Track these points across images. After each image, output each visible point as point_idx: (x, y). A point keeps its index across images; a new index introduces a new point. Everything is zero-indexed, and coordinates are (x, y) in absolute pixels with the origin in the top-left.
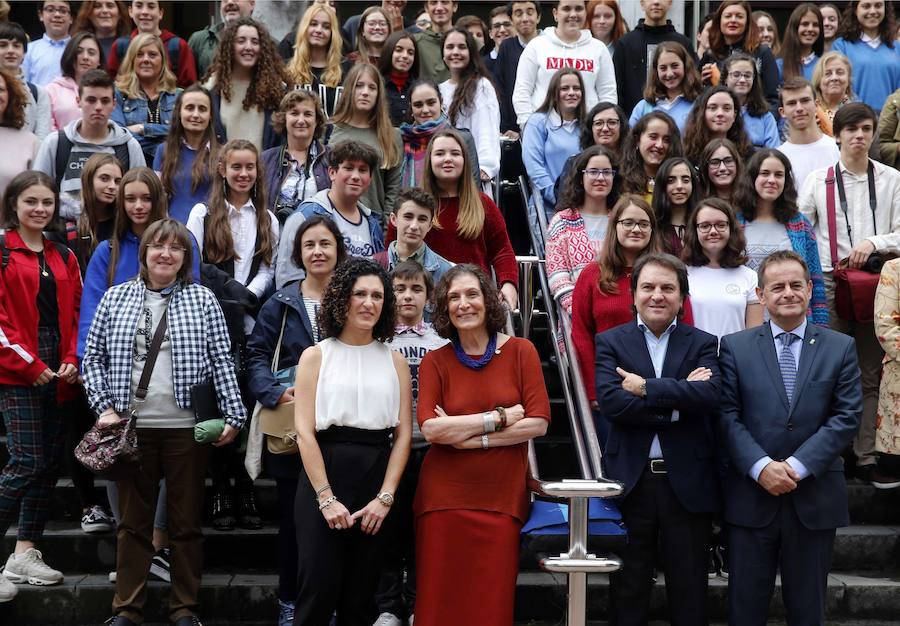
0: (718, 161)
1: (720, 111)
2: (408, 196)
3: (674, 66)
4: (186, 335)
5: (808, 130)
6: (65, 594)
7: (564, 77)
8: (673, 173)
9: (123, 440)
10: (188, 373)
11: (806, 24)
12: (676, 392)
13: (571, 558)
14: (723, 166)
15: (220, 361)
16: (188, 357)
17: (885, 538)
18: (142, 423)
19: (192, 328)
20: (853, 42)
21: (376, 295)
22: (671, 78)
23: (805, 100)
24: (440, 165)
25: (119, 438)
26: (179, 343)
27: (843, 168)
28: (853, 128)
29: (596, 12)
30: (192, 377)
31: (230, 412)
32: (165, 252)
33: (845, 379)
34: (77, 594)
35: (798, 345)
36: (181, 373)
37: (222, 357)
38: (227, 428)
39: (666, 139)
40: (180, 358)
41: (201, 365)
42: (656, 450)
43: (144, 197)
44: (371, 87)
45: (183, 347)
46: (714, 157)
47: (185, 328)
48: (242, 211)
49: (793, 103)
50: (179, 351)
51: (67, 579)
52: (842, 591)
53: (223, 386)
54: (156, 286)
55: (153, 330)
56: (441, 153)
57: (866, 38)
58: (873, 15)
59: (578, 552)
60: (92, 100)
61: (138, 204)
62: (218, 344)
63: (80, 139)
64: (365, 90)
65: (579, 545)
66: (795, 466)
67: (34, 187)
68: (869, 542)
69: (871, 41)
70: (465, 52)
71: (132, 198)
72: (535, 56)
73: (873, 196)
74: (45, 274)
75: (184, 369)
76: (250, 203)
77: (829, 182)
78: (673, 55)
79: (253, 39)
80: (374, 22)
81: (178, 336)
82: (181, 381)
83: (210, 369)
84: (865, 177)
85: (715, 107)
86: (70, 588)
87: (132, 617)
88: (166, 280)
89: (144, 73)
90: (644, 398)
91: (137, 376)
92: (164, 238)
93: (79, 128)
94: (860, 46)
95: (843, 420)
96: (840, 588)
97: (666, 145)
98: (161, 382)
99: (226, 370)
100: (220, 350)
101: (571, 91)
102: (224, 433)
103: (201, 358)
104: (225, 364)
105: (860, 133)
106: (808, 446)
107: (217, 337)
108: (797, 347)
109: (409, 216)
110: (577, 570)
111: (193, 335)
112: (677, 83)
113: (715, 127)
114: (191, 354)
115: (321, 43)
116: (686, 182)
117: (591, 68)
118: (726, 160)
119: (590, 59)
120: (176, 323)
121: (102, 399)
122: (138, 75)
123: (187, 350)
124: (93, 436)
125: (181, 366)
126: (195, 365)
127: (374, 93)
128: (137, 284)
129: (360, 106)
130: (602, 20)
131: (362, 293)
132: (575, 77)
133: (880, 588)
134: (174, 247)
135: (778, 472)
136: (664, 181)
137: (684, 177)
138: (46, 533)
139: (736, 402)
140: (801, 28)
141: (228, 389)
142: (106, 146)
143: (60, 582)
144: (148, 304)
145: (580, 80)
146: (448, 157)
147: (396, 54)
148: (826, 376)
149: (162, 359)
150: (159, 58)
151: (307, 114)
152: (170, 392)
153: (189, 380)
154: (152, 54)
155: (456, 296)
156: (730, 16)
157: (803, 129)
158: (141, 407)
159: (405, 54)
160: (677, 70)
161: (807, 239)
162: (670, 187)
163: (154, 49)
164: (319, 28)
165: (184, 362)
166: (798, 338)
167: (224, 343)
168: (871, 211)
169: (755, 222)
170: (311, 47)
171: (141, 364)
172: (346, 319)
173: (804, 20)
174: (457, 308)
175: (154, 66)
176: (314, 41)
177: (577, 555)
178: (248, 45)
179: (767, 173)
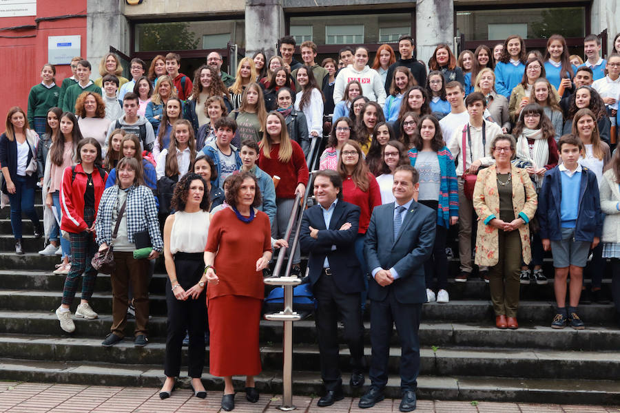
0: (407, 123)
1: (414, 99)
2: (244, 144)
3: (403, 78)
4: (133, 210)
5: (459, 107)
6: (97, 323)
7: (351, 85)
8: (379, 130)
9: (106, 257)
10: (134, 227)
11: (481, 55)
12: (331, 236)
13: (285, 314)
14: (409, 125)
15: (151, 221)
16: (134, 220)
17: (483, 307)
18: (116, 249)
19: (137, 206)
20: (506, 63)
21: (201, 188)
22: (401, 84)
23: (456, 93)
24: (270, 128)
25: (104, 256)
26: (130, 213)
27: (470, 125)
28: (472, 106)
29: (381, 53)
30: (136, 228)
31: (154, 245)
32: (125, 172)
33: (425, 230)
34: (102, 323)
35: (405, 213)
36: (131, 227)
37: (152, 219)
38: (153, 251)
39: (376, 114)
40: (130, 220)
41: (141, 223)
42: (326, 264)
43: (132, 148)
44: (254, 93)
45: (132, 215)
46: (406, 121)
47: (133, 206)
48: (184, 152)
49: (450, 94)
50: (130, 217)
51: (99, 316)
52: (452, 333)
53: (152, 232)
54: (124, 187)
55: (120, 208)
56: (270, 123)
57: (512, 61)
58: (514, 49)
59: (288, 311)
60: (127, 106)
61: (129, 150)
62: (150, 213)
63: (125, 123)
64: (251, 95)
65: (288, 308)
66: (393, 273)
67: (86, 145)
68: (475, 308)
69: (515, 62)
70: (306, 78)
71: (127, 147)
72: (343, 76)
73: (484, 138)
74: (90, 184)
75: (132, 225)
76: (188, 149)
77: (464, 132)
78: (401, 73)
79: (208, 75)
80: (274, 63)
81: (130, 210)
82: (131, 230)
83: (146, 225)
84: (481, 128)
85: (412, 97)
86: (99, 320)
87: (118, 334)
88: (128, 185)
89: (163, 94)
90: (317, 240)
91: (113, 228)
92: (124, 166)
93: (125, 118)
94: (509, 65)
95: (420, 251)
96: (450, 331)
97: (375, 118)
98: (122, 231)
99: (153, 225)
100: (151, 216)
101: (355, 92)
102: (151, 254)
103: (141, 220)
104: (153, 222)
105: (474, 107)
106: (400, 263)
107: (150, 210)
108: (404, 214)
109: (245, 153)
110: (288, 320)
111: (137, 209)
112: (404, 86)
113: (413, 106)
114: (136, 218)
115: (246, 76)
116: (386, 134)
117: (369, 81)
118: (411, 122)
119: (368, 77)
120: (130, 204)
121: (100, 239)
122: (160, 95)
123: (134, 216)
124: (98, 255)
125: (131, 224)
126: (137, 223)
127: (257, 96)
128: (116, 187)
129: (249, 102)
130: (384, 57)
131: (194, 188)
132: (356, 85)
133: (471, 331)
134: (128, 170)
135: (383, 275)
136: (376, 133)
137: (384, 131)
138: (93, 296)
139: (373, 239)
140: (479, 57)
141: (154, 234)
142: (135, 126)
143: (96, 318)
144: (119, 196)
145: (360, 86)
146: (273, 124)
147: (277, 78)
148: (414, 228)
149: (123, 220)
150: (169, 87)
151: (216, 107)
152: (125, 235)
153: (134, 230)
154: (165, 85)
155: (245, 187)
156: (440, 54)
157: (456, 107)
158: (114, 242)
159: (281, 77)
160: (404, 81)
161: (447, 159)
162: (378, 137)
163: (167, 83)
164: (245, 69)
165: (132, 222)
166: (405, 209)
167: (153, 213)
168: (483, 145)
169: (422, 151)
170: (242, 78)
171: (115, 223)
172: (187, 200)
173: (480, 53)
174: (245, 194)
175: (167, 91)
176: (243, 76)
177: (288, 313)
178: (205, 77)
179: (425, 127)
